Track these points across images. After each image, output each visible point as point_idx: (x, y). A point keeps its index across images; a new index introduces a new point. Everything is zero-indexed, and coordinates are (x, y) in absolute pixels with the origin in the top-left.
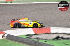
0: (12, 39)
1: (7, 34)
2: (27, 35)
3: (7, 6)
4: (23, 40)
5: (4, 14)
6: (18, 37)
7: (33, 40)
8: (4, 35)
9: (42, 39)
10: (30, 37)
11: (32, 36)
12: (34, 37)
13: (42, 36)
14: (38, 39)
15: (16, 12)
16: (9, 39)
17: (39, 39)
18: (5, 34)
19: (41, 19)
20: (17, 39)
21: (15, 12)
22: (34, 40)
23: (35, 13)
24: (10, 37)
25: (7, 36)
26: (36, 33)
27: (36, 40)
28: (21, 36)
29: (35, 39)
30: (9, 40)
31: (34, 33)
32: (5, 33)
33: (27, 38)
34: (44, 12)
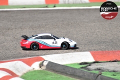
0: (57, 70)
1: (47, 62)
2: (81, 64)
3: (48, 13)
4: (75, 72)
5: (43, 27)
6: (67, 66)
7: (91, 72)
8: (43, 62)
9: (108, 71)
10: (86, 67)
11: (90, 65)
12: (93, 67)
13: (107, 66)
14: (100, 71)
15: (63, 24)
16: (51, 70)
17: (103, 71)
18: (45, 62)
19: (106, 35)
20: (64, 69)
21: (61, 23)
22: (94, 72)
23: (95, 25)
24: (52, 67)
25: (47, 66)
26: (98, 60)
27: (97, 72)
28: (71, 64)
29: (95, 70)
30: (50, 72)
31: (94, 61)
32: (43, 59)
33: (82, 68)
34: (111, 24)
